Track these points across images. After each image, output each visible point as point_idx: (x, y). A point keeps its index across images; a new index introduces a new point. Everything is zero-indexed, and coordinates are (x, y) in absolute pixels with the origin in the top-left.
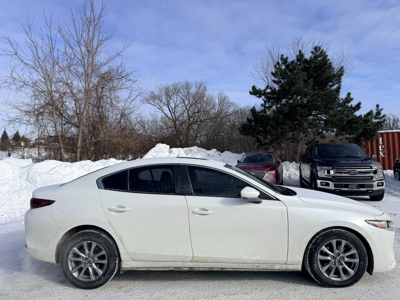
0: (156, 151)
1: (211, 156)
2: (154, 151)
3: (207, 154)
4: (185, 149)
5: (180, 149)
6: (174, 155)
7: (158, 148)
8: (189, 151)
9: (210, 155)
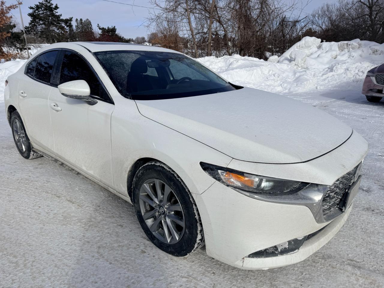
0: (299, 46)
1: (379, 52)
2: (297, 46)
3: (372, 50)
4: (340, 43)
5: (333, 43)
6: (323, 51)
7: (304, 42)
8: (346, 47)
9: (377, 51)
